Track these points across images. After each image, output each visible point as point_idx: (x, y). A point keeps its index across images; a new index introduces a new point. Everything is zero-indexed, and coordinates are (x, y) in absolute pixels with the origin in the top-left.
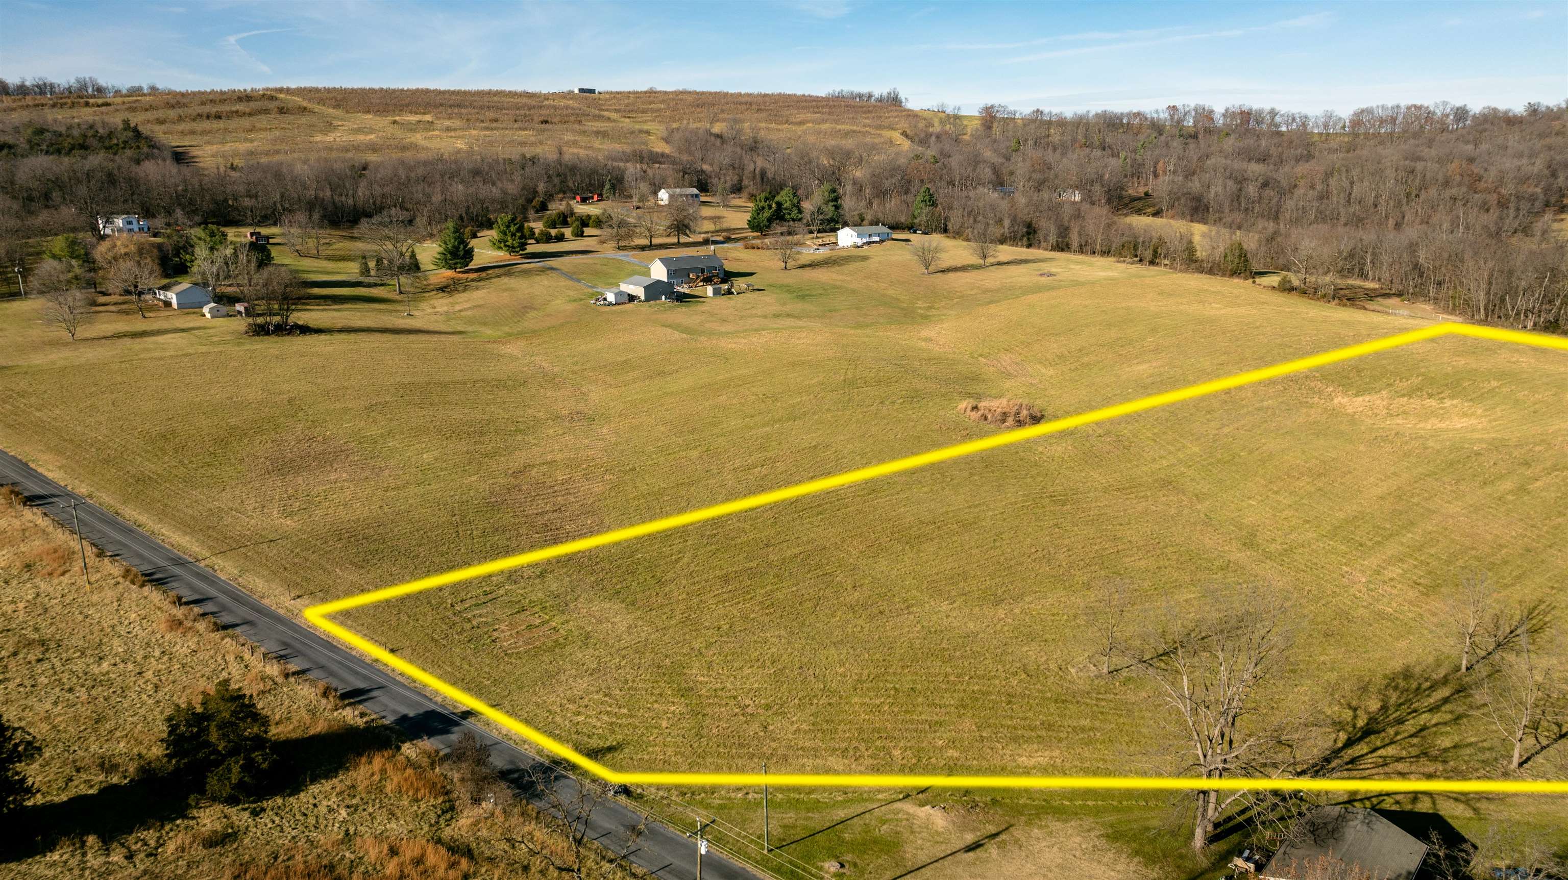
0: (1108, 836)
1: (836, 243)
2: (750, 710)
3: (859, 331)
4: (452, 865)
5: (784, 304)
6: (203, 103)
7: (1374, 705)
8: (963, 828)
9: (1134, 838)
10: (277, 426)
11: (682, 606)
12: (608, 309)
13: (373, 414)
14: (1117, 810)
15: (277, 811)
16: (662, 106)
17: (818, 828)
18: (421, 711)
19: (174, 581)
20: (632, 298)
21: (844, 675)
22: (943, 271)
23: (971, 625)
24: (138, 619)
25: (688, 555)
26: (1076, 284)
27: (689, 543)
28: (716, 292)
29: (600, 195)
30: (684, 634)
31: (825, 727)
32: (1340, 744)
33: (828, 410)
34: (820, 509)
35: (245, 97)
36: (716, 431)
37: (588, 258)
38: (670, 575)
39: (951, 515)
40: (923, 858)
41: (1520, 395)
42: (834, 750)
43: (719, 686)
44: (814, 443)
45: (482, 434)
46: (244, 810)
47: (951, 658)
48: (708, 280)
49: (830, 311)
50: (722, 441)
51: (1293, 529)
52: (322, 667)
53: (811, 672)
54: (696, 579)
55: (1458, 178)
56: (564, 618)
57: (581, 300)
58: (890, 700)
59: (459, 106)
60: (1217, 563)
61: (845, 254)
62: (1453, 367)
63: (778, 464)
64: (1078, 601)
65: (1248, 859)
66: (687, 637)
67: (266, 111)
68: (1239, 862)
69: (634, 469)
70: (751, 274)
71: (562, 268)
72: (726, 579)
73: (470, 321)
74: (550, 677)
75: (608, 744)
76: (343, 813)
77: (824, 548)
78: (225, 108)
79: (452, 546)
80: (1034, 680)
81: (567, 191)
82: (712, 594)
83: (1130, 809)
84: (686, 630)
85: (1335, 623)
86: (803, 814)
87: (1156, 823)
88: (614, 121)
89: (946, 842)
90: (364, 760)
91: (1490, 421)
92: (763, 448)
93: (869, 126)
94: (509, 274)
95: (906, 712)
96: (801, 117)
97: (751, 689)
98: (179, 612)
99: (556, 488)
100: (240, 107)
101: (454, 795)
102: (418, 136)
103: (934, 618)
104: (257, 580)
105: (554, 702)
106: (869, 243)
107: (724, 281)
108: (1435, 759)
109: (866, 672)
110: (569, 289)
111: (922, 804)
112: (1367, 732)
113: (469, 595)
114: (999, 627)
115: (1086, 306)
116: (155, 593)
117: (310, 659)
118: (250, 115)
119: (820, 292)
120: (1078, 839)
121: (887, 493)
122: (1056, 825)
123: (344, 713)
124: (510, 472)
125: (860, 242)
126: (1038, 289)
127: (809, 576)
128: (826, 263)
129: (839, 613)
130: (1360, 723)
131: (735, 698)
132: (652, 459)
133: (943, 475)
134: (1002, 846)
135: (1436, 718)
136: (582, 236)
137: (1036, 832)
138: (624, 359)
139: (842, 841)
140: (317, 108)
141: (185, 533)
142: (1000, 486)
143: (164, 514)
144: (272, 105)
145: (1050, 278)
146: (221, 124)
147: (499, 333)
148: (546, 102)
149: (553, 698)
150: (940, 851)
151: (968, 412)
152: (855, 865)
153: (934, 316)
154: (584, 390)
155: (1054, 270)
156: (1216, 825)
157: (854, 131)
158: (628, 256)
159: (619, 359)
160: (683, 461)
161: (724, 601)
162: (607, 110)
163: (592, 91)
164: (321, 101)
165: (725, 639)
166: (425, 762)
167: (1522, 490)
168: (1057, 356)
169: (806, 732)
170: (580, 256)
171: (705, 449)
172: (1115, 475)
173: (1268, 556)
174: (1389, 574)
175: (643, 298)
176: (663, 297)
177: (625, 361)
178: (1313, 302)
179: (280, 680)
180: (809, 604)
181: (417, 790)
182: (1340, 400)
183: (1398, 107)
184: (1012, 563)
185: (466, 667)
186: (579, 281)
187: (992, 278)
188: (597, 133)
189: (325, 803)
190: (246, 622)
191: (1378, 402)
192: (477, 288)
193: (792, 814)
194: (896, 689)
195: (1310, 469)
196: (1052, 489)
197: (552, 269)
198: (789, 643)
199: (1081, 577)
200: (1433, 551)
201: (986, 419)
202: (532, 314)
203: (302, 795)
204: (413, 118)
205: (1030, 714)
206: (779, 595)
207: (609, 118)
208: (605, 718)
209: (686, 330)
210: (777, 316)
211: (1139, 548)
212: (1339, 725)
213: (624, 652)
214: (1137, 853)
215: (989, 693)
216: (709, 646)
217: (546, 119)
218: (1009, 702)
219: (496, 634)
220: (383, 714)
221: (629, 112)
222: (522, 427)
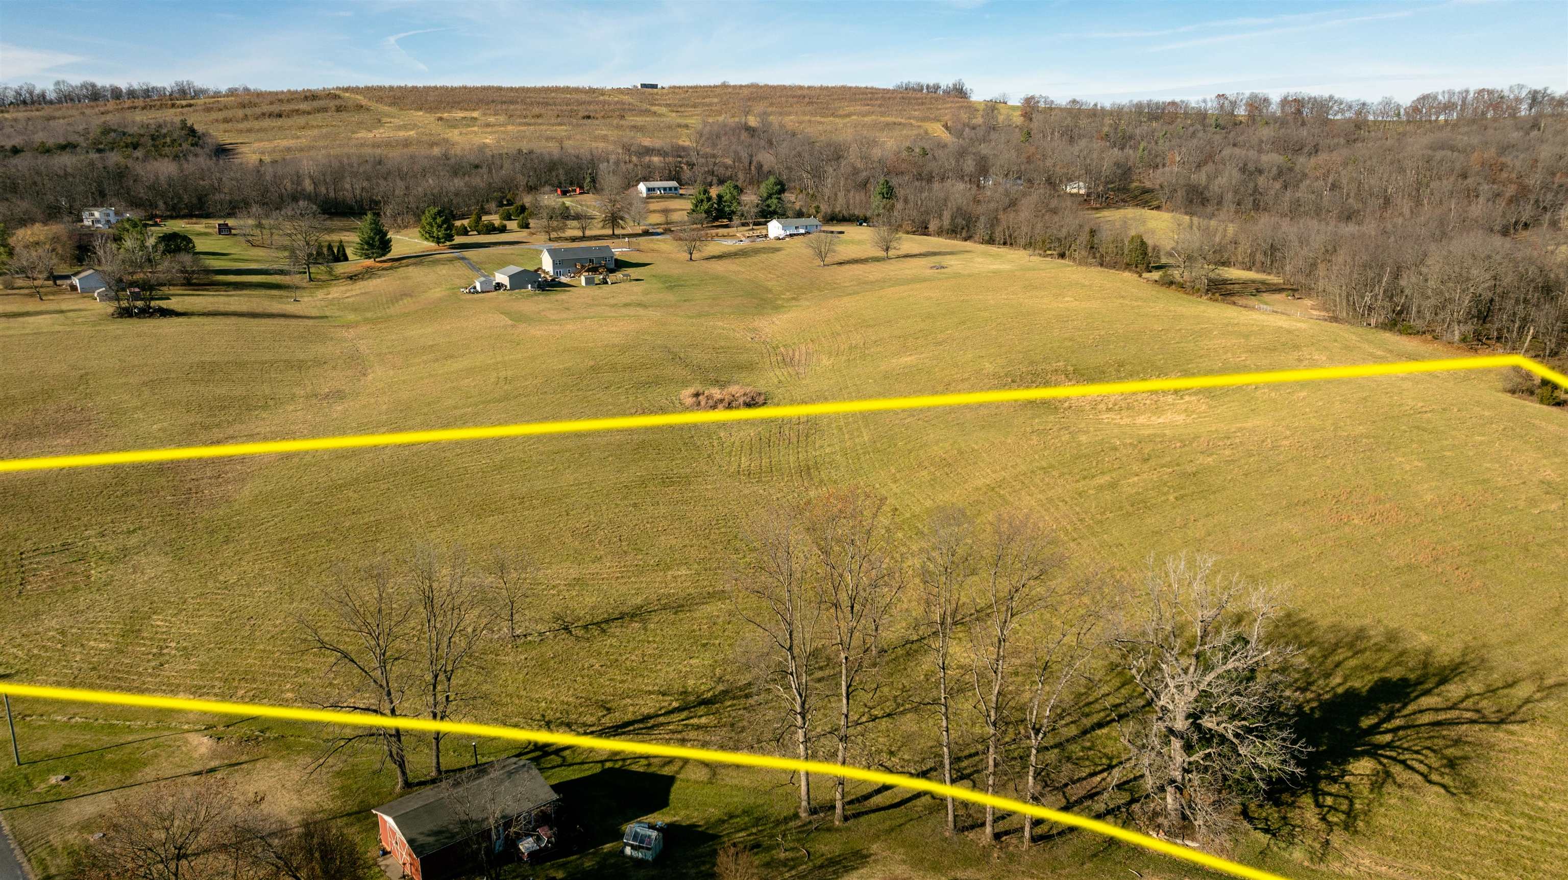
1: (766, 236)
6: (272, 103)
20: (498, 286)
22: (839, 264)
28: (589, 281)
29: (582, 188)
35: (311, 96)
48: (594, 270)
49: (685, 301)
59: (509, 103)
61: (763, 246)
67: (325, 110)
70: (646, 265)
71: (474, 258)
73: (345, 307)
78: (287, 107)
88: (660, 115)
93: (915, 117)
96: (849, 109)
100: (304, 106)
102: (456, 132)
107: (608, 271)
110: (458, 278)
118: (309, 113)
119: (696, 283)
125: (785, 234)
128: (736, 255)
136: (527, 227)
138: (434, 343)
140: (373, 105)
144: (332, 104)
145: (938, 271)
146: (279, 122)
147: (358, 318)
148: (601, 98)
152: (82, 779)
153: (788, 306)
159: (431, 343)
163: (654, 86)
164: (380, 100)
167: (1113, 484)
168: (850, 347)
170: (507, 247)
175: (508, 286)
176: (529, 286)
177: (433, 345)
183: (1467, 92)
188: (634, 127)
196: (677, 471)
197: (463, 259)
204: (460, 114)
207: (656, 113)
217: (590, 114)
221: (680, 106)
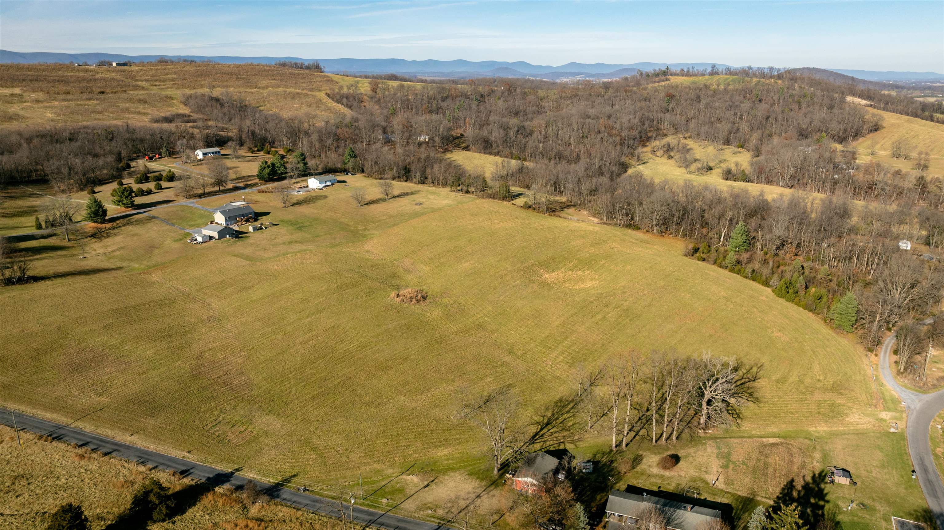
0: (468, 474)
1: (307, 187)
2: (341, 452)
3: (334, 249)
4: (259, 525)
5: (292, 234)
7: (549, 414)
8: (423, 480)
9: (477, 474)
10: (61, 346)
11: (299, 413)
12: (199, 246)
13: (109, 331)
14: (470, 465)
15: (181, 520)
16: (175, 76)
17: (377, 489)
18: (214, 475)
19: (65, 436)
20: (211, 238)
21: (371, 433)
22: (367, 204)
23: (414, 404)
24: (60, 457)
25: (294, 389)
26: (433, 210)
27: (292, 383)
28: (254, 229)
29: (160, 154)
30: (305, 425)
31: (369, 454)
32: (538, 430)
33: (334, 305)
34: (343, 359)
36: (285, 322)
37: (172, 206)
38: (289, 400)
39: (398, 355)
40: (412, 492)
41: (612, 268)
42: (375, 461)
43: (326, 444)
44: (332, 325)
45: (170, 336)
46: (169, 522)
47: (409, 420)
48: (247, 221)
49: (317, 237)
50: (289, 328)
51: (527, 343)
52: (163, 464)
53: (359, 433)
54: (301, 400)
55: (603, 129)
56: (253, 426)
57: (181, 239)
58: (390, 440)
59: (37, 80)
60: (499, 363)
61: (314, 195)
62: (590, 253)
63: (319, 338)
64: (450, 387)
65: (510, 474)
66: (307, 426)
68: (508, 475)
69: (253, 348)
70: (268, 214)
71: (160, 216)
72: (313, 398)
73: (122, 259)
74: (258, 452)
75: (293, 474)
76: (207, 517)
77: (350, 378)
79: (188, 400)
80: (439, 423)
81: (138, 154)
82: (310, 406)
83: (475, 464)
84: (305, 424)
85: (540, 383)
86: (370, 486)
87: (483, 467)
89: (419, 486)
90: (204, 496)
91: (600, 282)
92: (310, 330)
93: (306, 89)
94: (130, 223)
95: (397, 443)
96: (265, 82)
97: (338, 444)
98: (80, 451)
99: (220, 363)
101: (244, 503)
102: (16, 106)
103: (400, 403)
104: (107, 430)
105: (265, 462)
106: (326, 186)
107: (256, 220)
108: (566, 430)
109: (379, 430)
110: (170, 232)
111: (409, 475)
112: (547, 424)
113: (208, 422)
114: (424, 404)
115: (439, 227)
116: (60, 444)
117: (155, 462)
119: (308, 224)
120: (459, 477)
121: (370, 347)
122: (452, 474)
123: (184, 481)
124: (195, 357)
125: (321, 186)
126: (415, 215)
127: (347, 392)
128: (306, 202)
129: (363, 407)
130: (545, 421)
131: (334, 448)
132: (260, 342)
133: (391, 335)
134: (436, 484)
135: (568, 415)
136: (161, 189)
137: (446, 477)
138: (221, 280)
139: (386, 492)
141: (53, 413)
142: (415, 338)
143: (33, 403)
145: (420, 206)
147: (142, 267)
149: (264, 460)
150: (417, 489)
151: (395, 298)
152: (392, 499)
153: (368, 235)
154: (208, 302)
155: (421, 200)
156: (501, 465)
157: (298, 94)
158: (193, 203)
159: (219, 280)
160: (275, 341)
161: (316, 409)
162: (140, 80)
165: (322, 425)
166: (228, 493)
167: (604, 318)
168: (429, 259)
169: (363, 457)
170: (166, 205)
171: (283, 333)
172: (459, 325)
173: (518, 357)
174: (559, 360)
175: (217, 238)
176: (228, 236)
177: (222, 282)
178: (538, 214)
179: (148, 472)
180: (350, 405)
181: (231, 503)
182: (546, 276)
184: (425, 374)
185: (223, 454)
186: (173, 224)
187: (393, 207)
188: (140, 101)
189: (198, 514)
190: (115, 450)
191: (561, 274)
192: (115, 235)
193: (367, 487)
194: (392, 435)
195: (533, 315)
196: (435, 336)
198: (347, 422)
199: (451, 377)
200: (573, 348)
201: (403, 301)
202: (156, 251)
203: (187, 513)
205: (439, 437)
206: (337, 402)
207: (143, 87)
208: (287, 464)
209: (247, 258)
210: (290, 243)
211: (471, 361)
212: (538, 423)
213: (284, 437)
214: (478, 478)
215: (424, 431)
216: (316, 429)
217: (102, 90)
218: (432, 433)
219: (228, 438)
220: (200, 478)
221: (156, 81)
222: (187, 329)
